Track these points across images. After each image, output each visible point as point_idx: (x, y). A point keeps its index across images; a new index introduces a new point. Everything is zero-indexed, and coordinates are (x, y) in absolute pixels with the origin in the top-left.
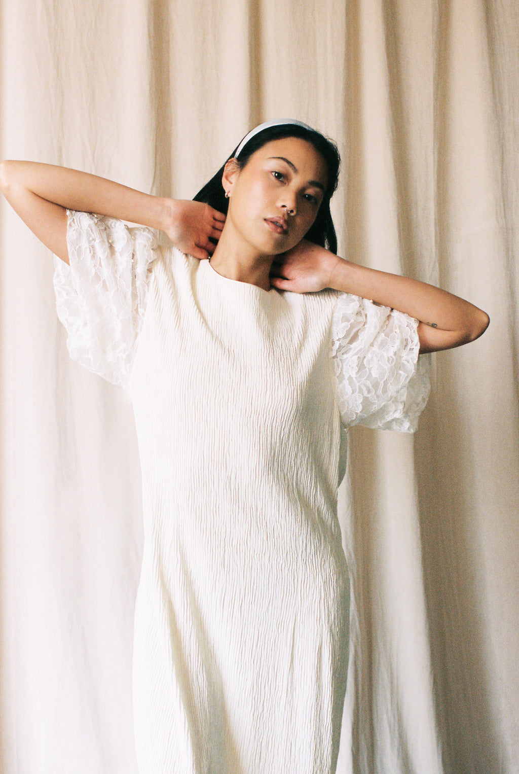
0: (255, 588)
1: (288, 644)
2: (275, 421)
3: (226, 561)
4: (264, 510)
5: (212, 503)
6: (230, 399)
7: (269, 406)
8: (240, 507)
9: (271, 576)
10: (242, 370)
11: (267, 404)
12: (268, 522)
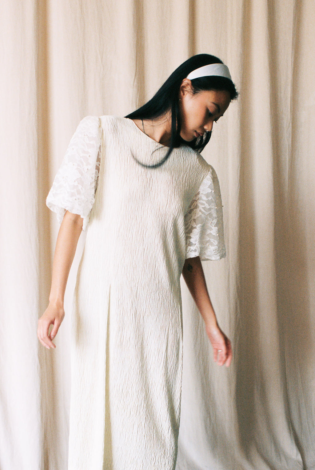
0: (151, 309)
1: (166, 338)
2: (169, 221)
3: (138, 294)
4: (159, 267)
5: (134, 263)
6: (149, 208)
7: (167, 213)
8: (147, 265)
9: (159, 303)
10: (156, 191)
11: (166, 211)
12: (160, 274)
